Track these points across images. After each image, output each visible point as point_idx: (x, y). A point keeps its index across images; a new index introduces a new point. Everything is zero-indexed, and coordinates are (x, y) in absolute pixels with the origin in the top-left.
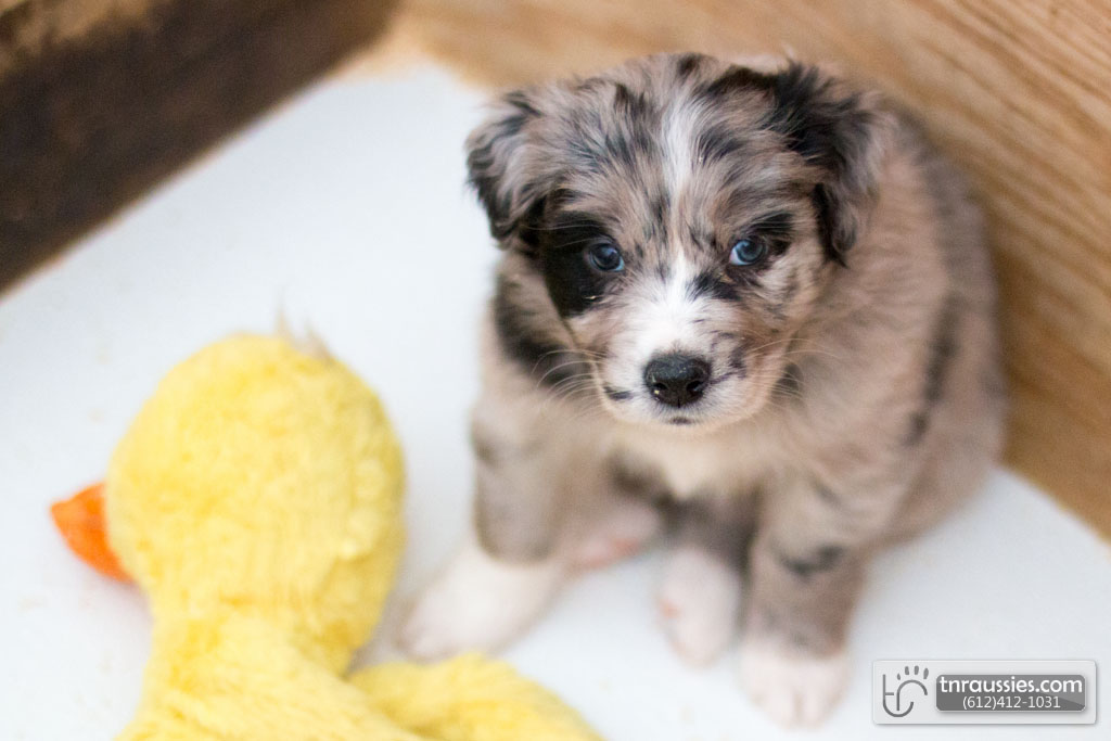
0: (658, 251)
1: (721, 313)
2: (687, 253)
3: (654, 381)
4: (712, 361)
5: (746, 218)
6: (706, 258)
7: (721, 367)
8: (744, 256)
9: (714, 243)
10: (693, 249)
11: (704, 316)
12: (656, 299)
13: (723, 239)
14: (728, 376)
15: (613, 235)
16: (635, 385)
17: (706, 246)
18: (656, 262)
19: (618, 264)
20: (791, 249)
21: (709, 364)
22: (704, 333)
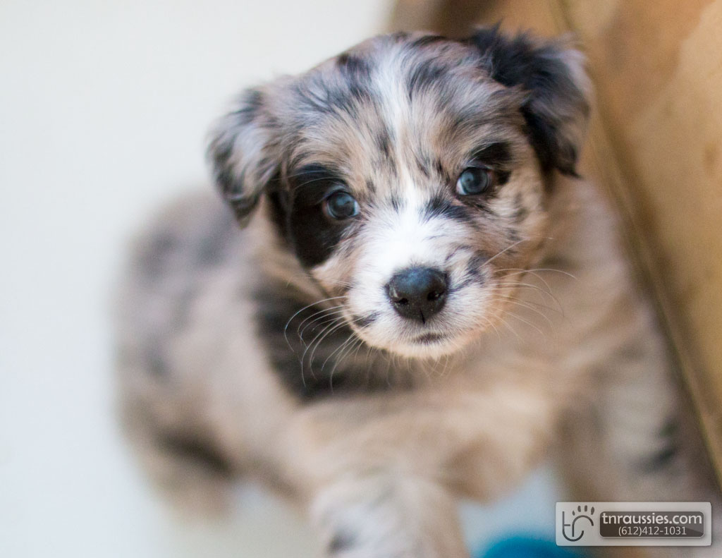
0: (390, 182)
1: (454, 230)
2: (416, 181)
3: (397, 295)
4: (449, 269)
5: (469, 144)
6: (435, 184)
7: (459, 275)
8: (468, 189)
9: (440, 168)
10: (421, 177)
11: (438, 233)
13: (450, 169)
14: (466, 283)
15: (347, 179)
16: (379, 304)
17: (433, 173)
18: (388, 195)
19: (353, 210)
20: (512, 178)
21: (446, 276)
22: (438, 247)
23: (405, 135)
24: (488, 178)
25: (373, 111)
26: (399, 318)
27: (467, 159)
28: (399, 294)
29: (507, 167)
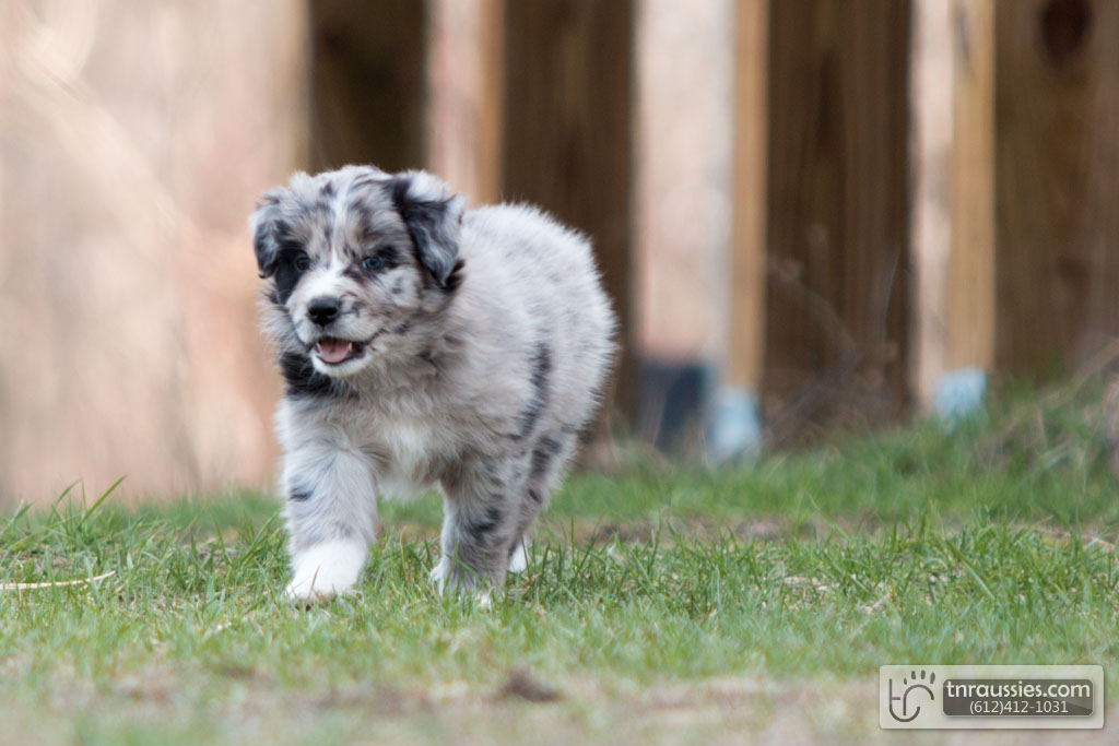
2: (340, 258)
5: (373, 244)
7: (346, 307)
8: (369, 265)
9: (354, 254)
10: (343, 255)
11: (342, 284)
12: (323, 276)
14: (349, 312)
16: (303, 315)
20: (400, 267)
21: (340, 303)
22: (341, 290)
23: (339, 233)
24: (381, 263)
26: (311, 323)
27: (371, 252)
29: (396, 261)
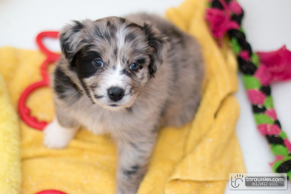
1: (128, 79)
2: (121, 63)
3: (111, 93)
4: (125, 90)
5: (136, 57)
6: (125, 65)
7: (127, 91)
8: (133, 68)
9: (128, 62)
10: (122, 63)
11: (124, 79)
12: (112, 74)
13: (130, 62)
14: (128, 94)
15: (102, 57)
16: (105, 94)
17: (126, 63)
18: (113, 65)
19: (101, 65)
20: (143, 68)
22: (124, 83)
23: (121, 50)
24: (137, 67)
25: (115, 42)
26: (109, 99)
27: (135, 61)
28: (112, 93)
29: (143, 65)
